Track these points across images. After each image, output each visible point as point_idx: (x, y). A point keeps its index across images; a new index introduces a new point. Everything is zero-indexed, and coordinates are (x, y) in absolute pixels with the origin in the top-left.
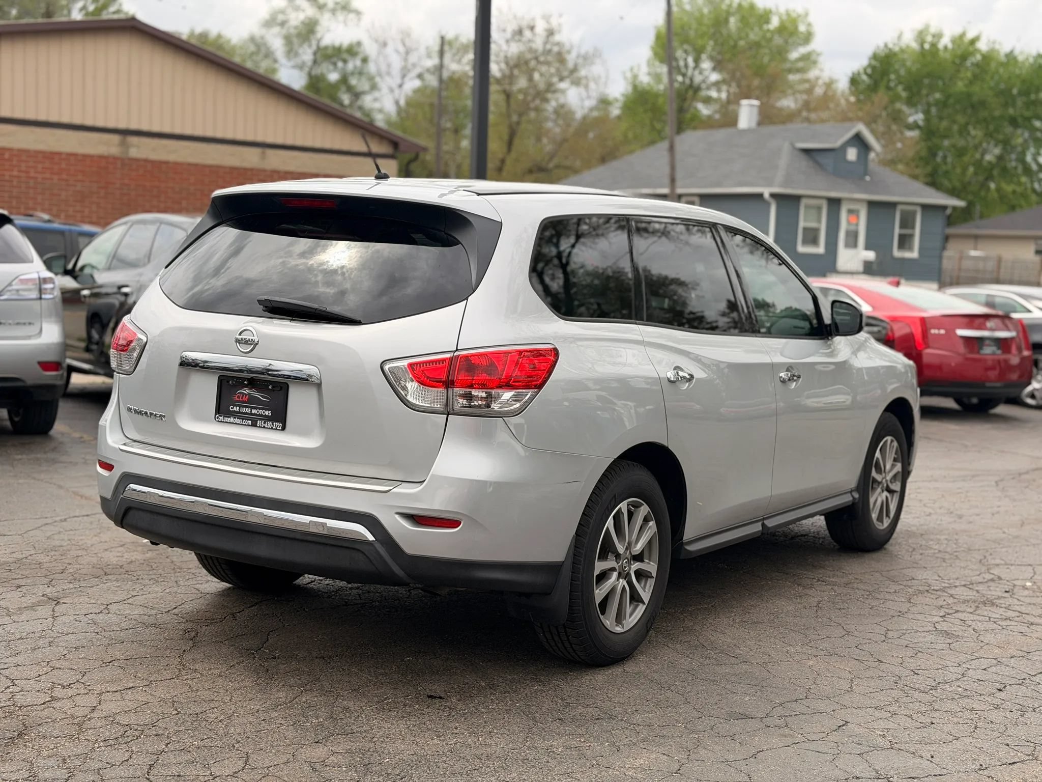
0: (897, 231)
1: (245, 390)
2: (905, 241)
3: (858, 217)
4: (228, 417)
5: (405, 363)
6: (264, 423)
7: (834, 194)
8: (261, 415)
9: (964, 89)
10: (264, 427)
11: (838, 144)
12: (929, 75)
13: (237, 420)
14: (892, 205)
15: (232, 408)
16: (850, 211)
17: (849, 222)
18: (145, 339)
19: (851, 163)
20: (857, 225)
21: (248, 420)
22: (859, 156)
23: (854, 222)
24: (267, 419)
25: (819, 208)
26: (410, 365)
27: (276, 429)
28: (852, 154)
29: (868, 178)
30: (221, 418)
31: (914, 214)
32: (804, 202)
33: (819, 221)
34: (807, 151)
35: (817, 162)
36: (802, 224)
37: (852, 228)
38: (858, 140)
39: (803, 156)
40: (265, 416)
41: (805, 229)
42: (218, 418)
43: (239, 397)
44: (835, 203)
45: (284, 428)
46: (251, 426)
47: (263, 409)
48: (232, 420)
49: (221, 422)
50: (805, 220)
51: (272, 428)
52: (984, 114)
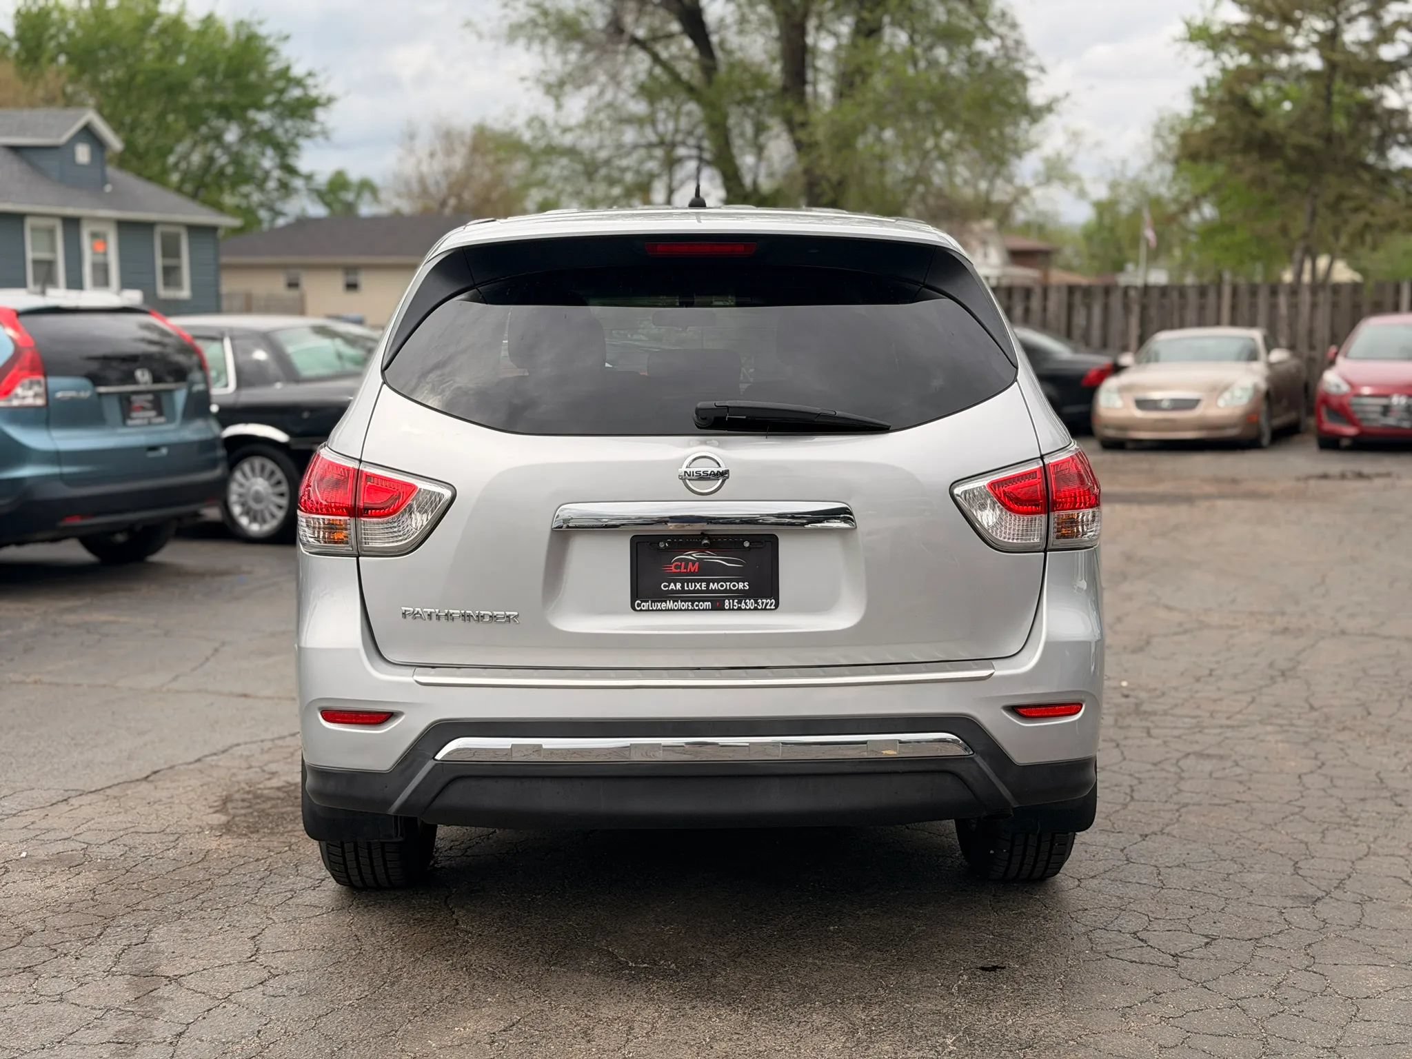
0: (159, 262)
1: (690, 555)
2: (171, 274)
3: (105, 242)
4: (662, 602)
5: (983, 482)
6: (740, 602)
7: (70, 211)
8: (731, 591)
9: (158, 66)
10: (739, 609)
11: (64, 139)
12: (105, 45)
13: (680, 604)
14: (149, 226)
15: (665, 586)
16: (94, 235)
17: (95, 253)
18: (447, 494)
19: (82, 166)
20: (105, 254)
21: (703, 601)
22: (93, 155)
23: (100, 249)
24: (741, 596)
25: (51, 232)
26: (993, 485)
27: (765, 609)
28: (83, 153)
29: (108, 188)
30: (645, 605)
31: (176, 238)
32: (29, 222)
33: (53, 249)
34: (15, 149)
35: (35, 167)
36: (30, 255)
37: (100, 259)
38: (88, 133)
39: (10, 156)
40: (738, 591)
41: (36, 262)
42: (639, 605)
43: (676, 567)
44: (72, 224)
45: (777, 606)
46: (711, 610)
47: (731, 581)
48: (670, 605)
49: (648, 610)
50: (34, 249)
51: (756, 609)
52: (185, 99)
